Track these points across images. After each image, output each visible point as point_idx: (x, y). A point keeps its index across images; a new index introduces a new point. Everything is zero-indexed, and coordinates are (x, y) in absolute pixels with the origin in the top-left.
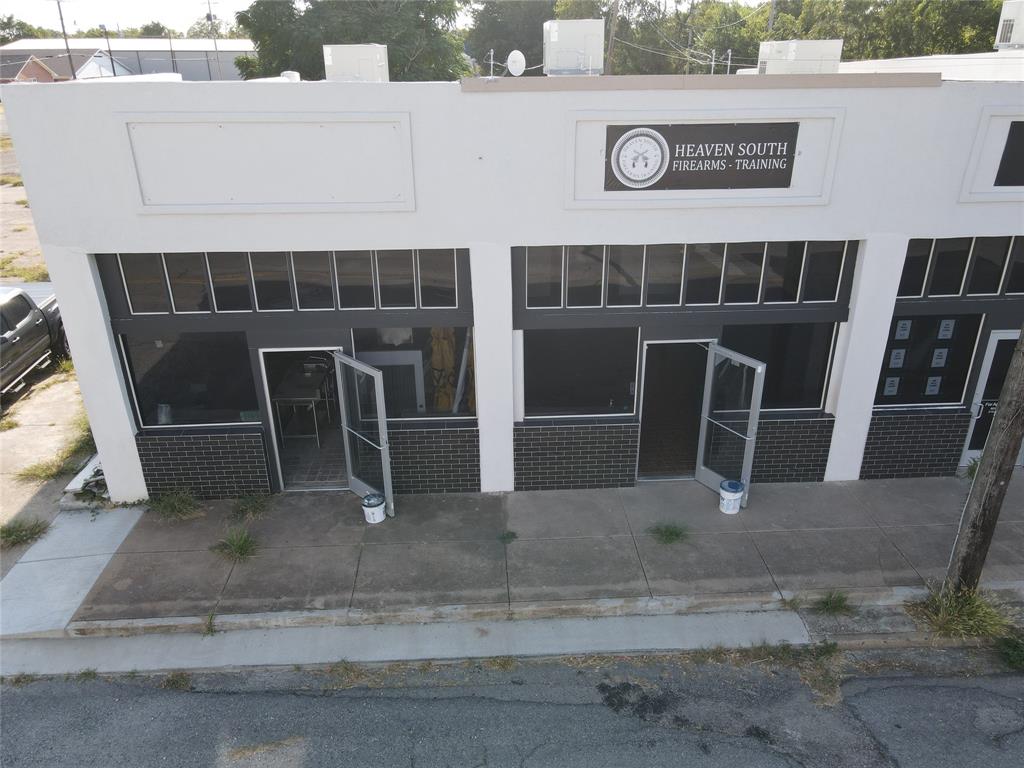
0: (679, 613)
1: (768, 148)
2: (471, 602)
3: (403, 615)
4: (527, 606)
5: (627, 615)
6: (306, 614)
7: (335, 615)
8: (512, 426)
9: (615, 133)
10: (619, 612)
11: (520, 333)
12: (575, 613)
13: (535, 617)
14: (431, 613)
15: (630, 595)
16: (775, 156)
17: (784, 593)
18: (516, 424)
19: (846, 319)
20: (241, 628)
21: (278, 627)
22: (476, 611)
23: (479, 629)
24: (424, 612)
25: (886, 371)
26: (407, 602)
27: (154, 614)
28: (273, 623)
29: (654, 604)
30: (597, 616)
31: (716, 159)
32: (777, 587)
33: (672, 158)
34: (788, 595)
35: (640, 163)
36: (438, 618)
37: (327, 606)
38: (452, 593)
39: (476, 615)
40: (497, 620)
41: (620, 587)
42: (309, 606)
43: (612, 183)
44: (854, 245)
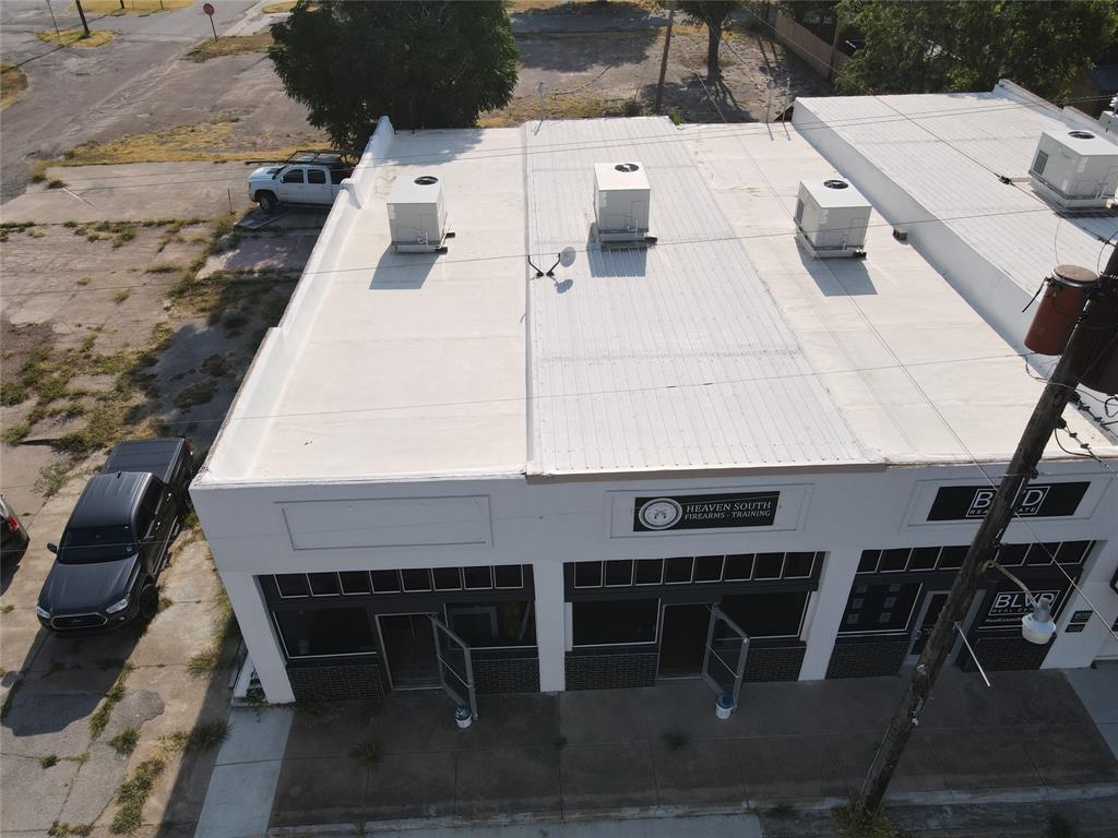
0: (678, 817)
1: (757, 506)
2: (536, 810)
3: (490, 822)
4: (574, 814)
5: (642, 818)
6: (425, 821)
7: (446, 821)
8: (563, 655)
9: (640, 502)
10: (636, 817)
11: (570, 605)
12: (606, 818)
13: (579, 821)
14: (509, 820)
15: (644, 804)
16: (762, 509)
17: (750, 802)
18: (567, 653)
19: (816, 590)
20: (382, 831)
21: (406, 830)
22: (539, 818)
23: (541, 831)
24: (503, 819)
25: (849, 610)
26: (493, 810)
27: (322, 821)
28: (403, 828)
29: (660, 813)
30: (621, 819)
31: (717, 513)
32: (748, 797)
33: (684, 512)
34: (752, 804)
35: (660, 517)
36: (514, 823)
37: (439, 814)
38: (523, 801)
39: (539, 821)
40: (553, 823)
41: (637, 796)
42: (426, 814)
43: (638, 527)
44: (821, 555)
